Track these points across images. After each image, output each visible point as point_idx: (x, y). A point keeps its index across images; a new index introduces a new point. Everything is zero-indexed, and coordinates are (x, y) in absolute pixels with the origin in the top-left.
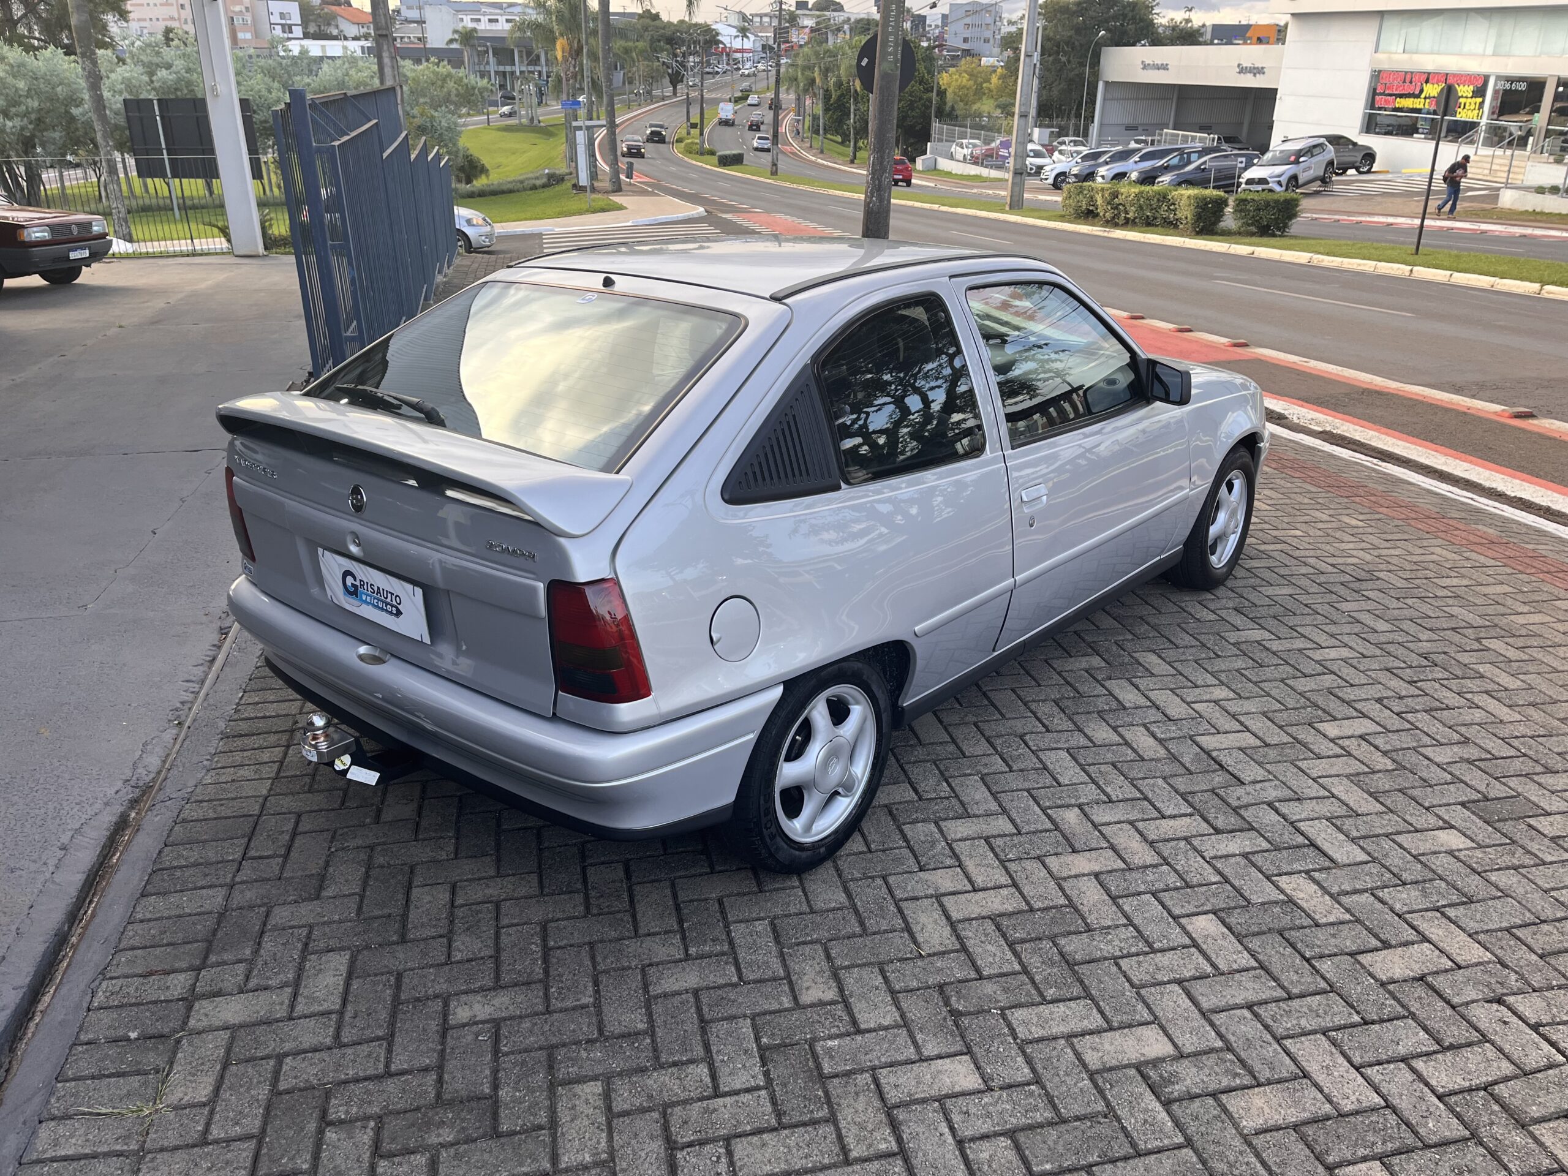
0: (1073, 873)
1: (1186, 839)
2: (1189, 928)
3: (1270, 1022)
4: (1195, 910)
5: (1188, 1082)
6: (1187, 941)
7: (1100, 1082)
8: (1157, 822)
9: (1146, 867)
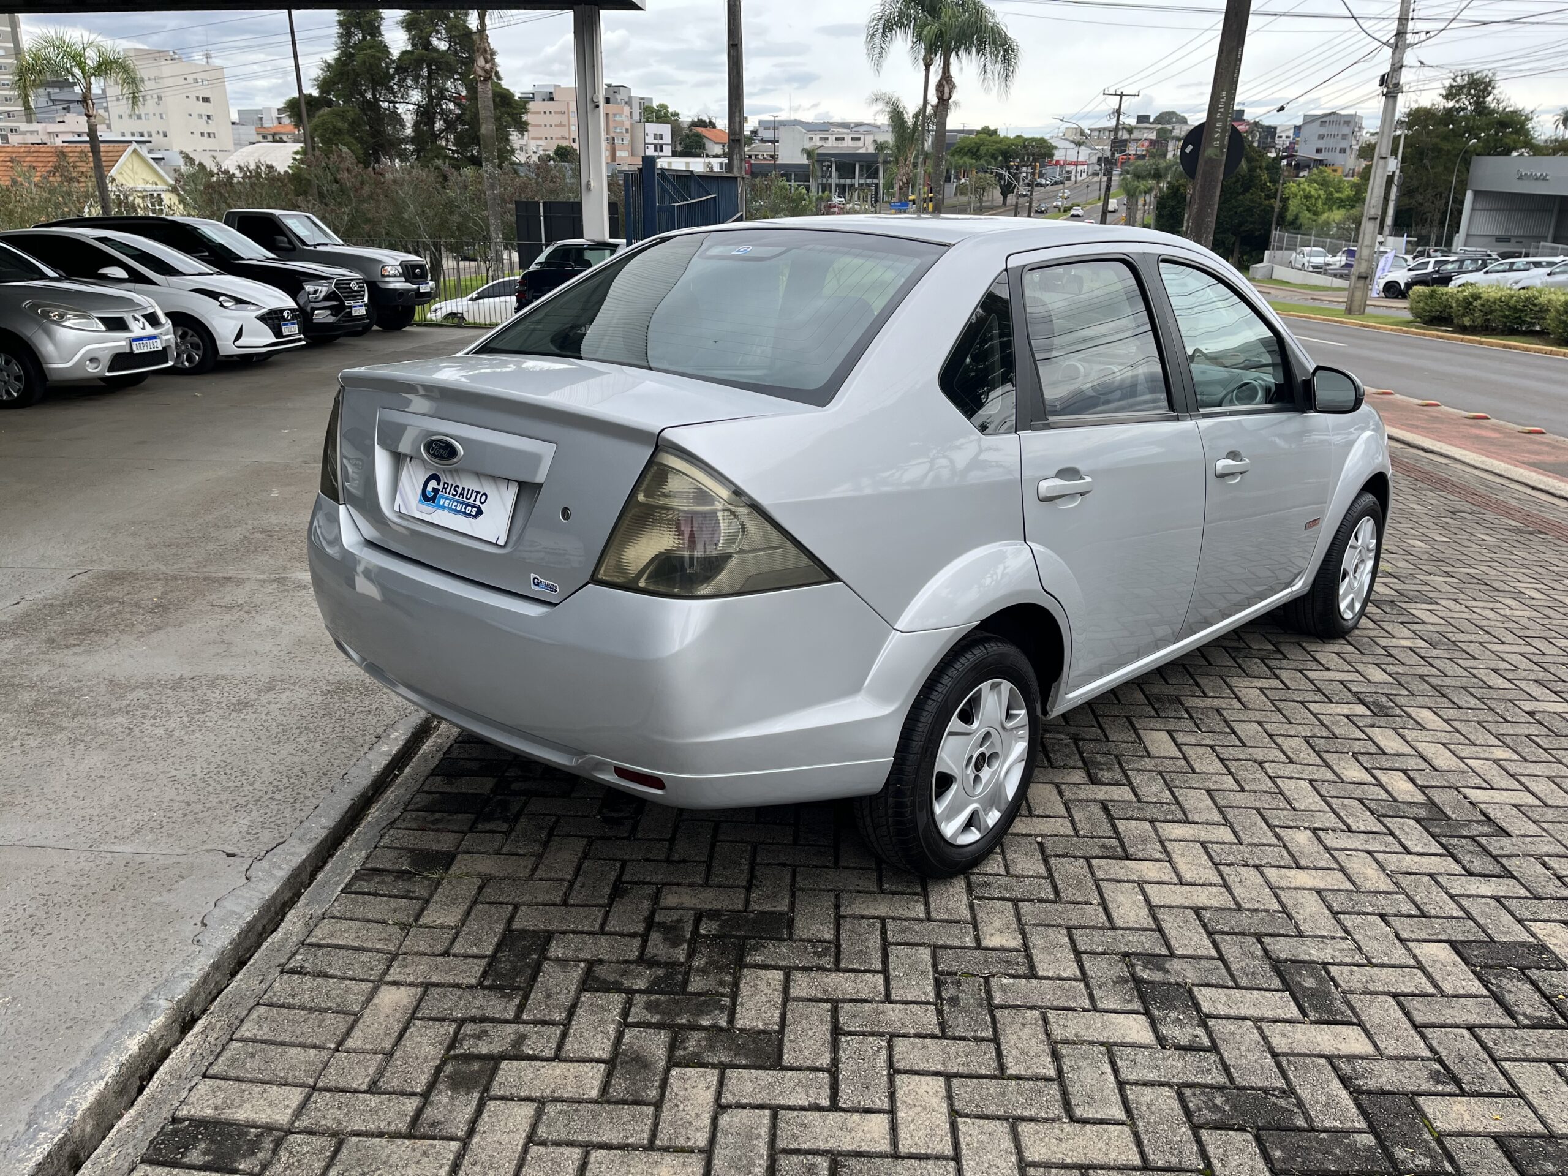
0: (1293, 885)
1: (1431, 875)
2: (1417, 952)
3: (1491, 1044)
4: (1428, 937)
5: (1384, 1079)
6: (1412, 962)
7: (1284, 1064)
8: (1400, 856)
9: (1380, 892)
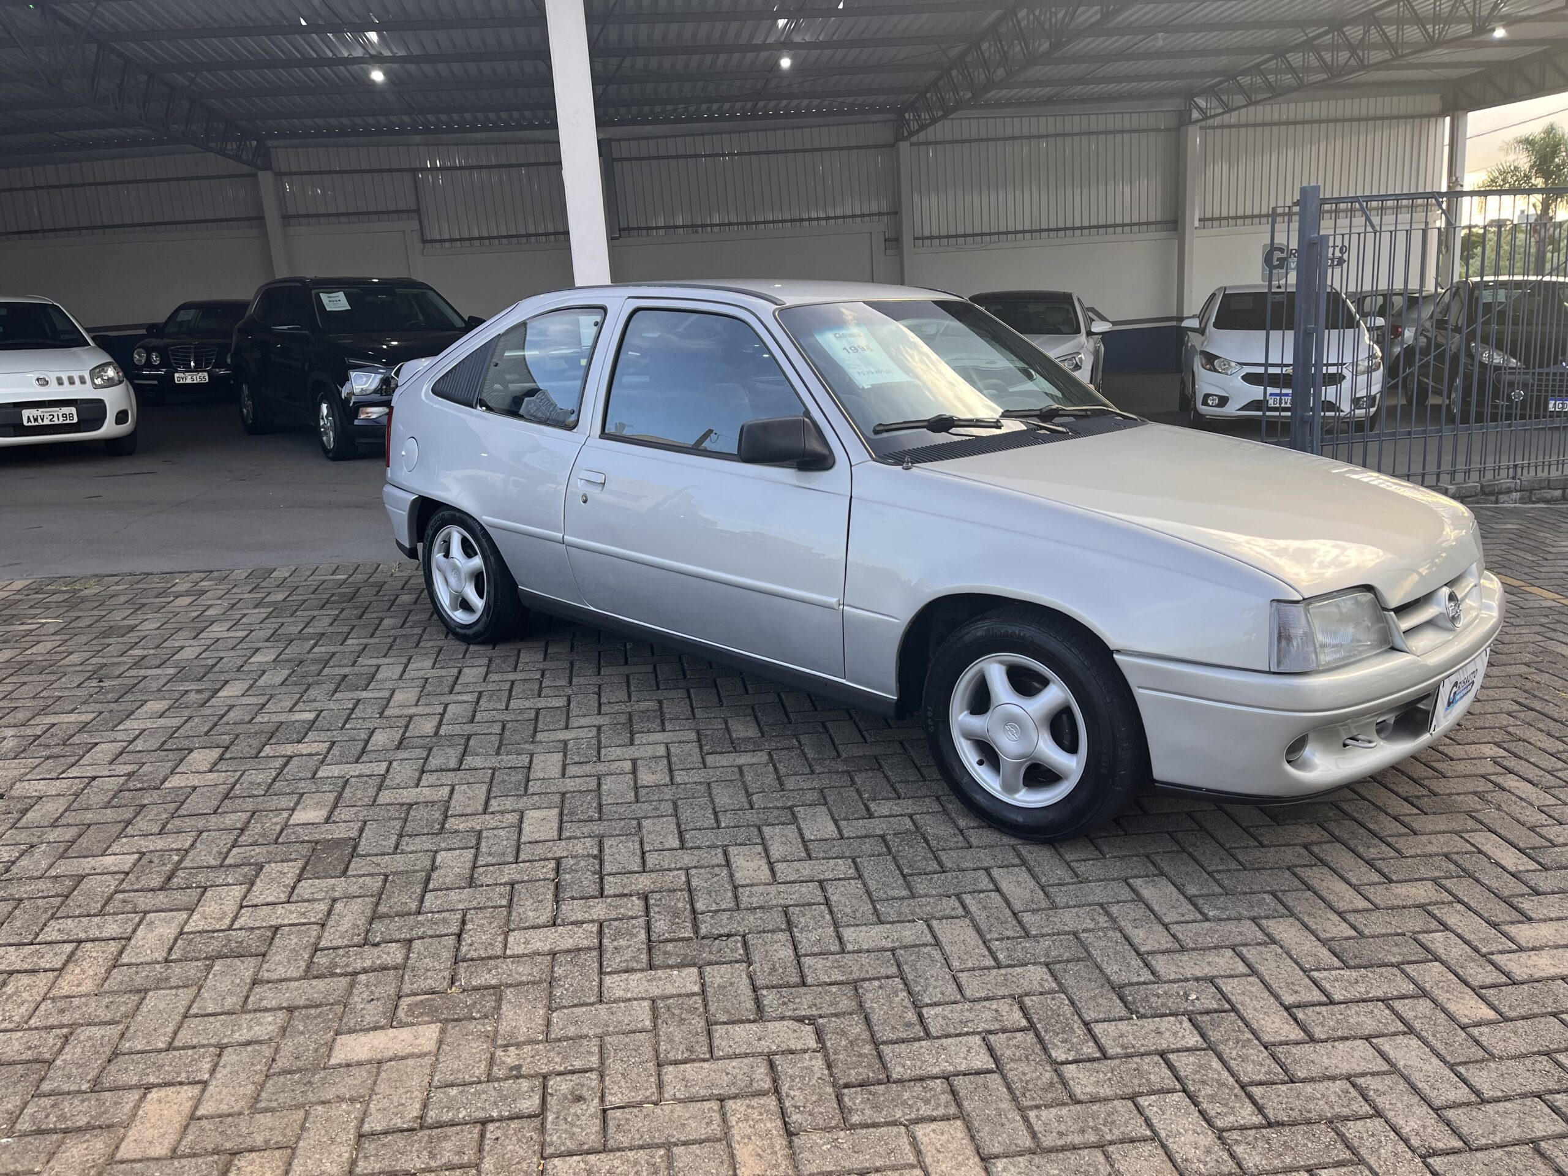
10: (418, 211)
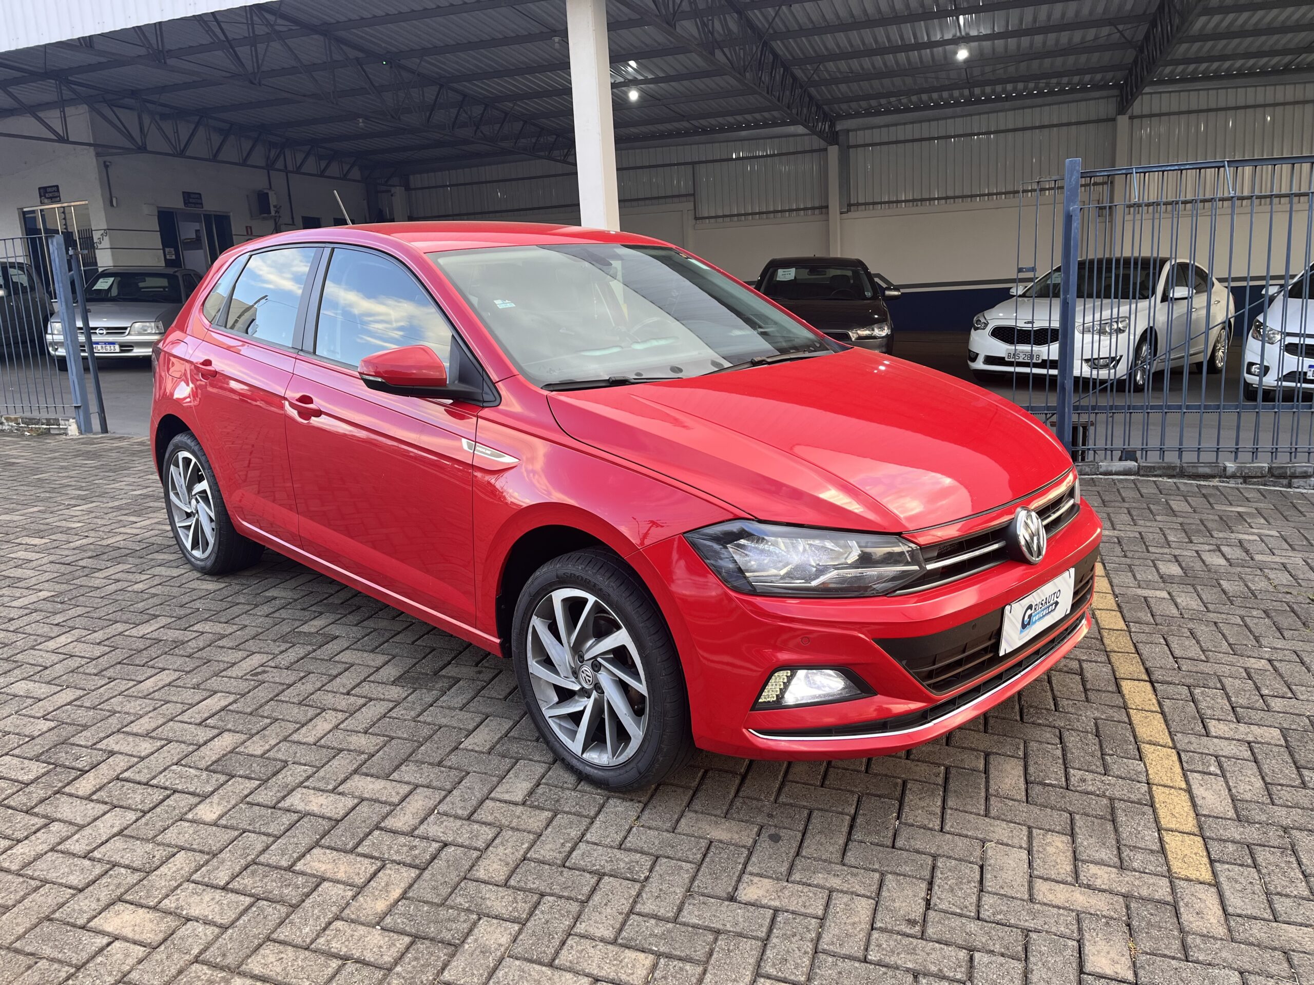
10: (694, 195)
